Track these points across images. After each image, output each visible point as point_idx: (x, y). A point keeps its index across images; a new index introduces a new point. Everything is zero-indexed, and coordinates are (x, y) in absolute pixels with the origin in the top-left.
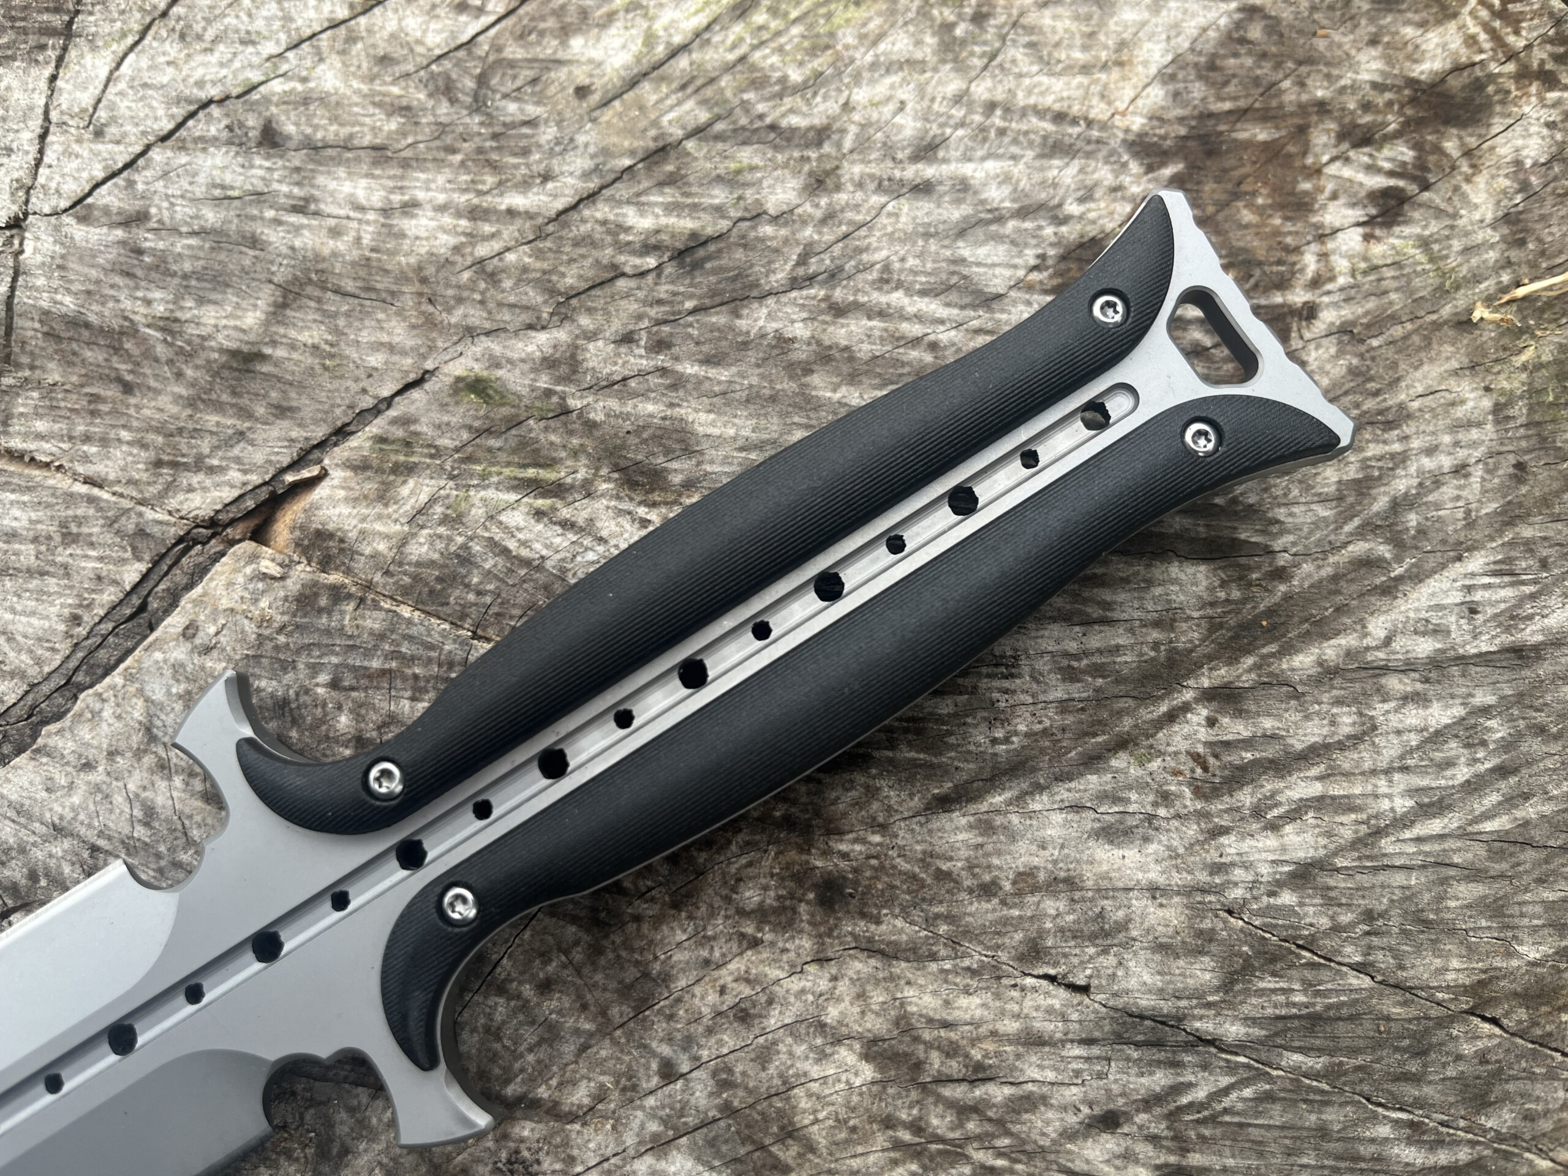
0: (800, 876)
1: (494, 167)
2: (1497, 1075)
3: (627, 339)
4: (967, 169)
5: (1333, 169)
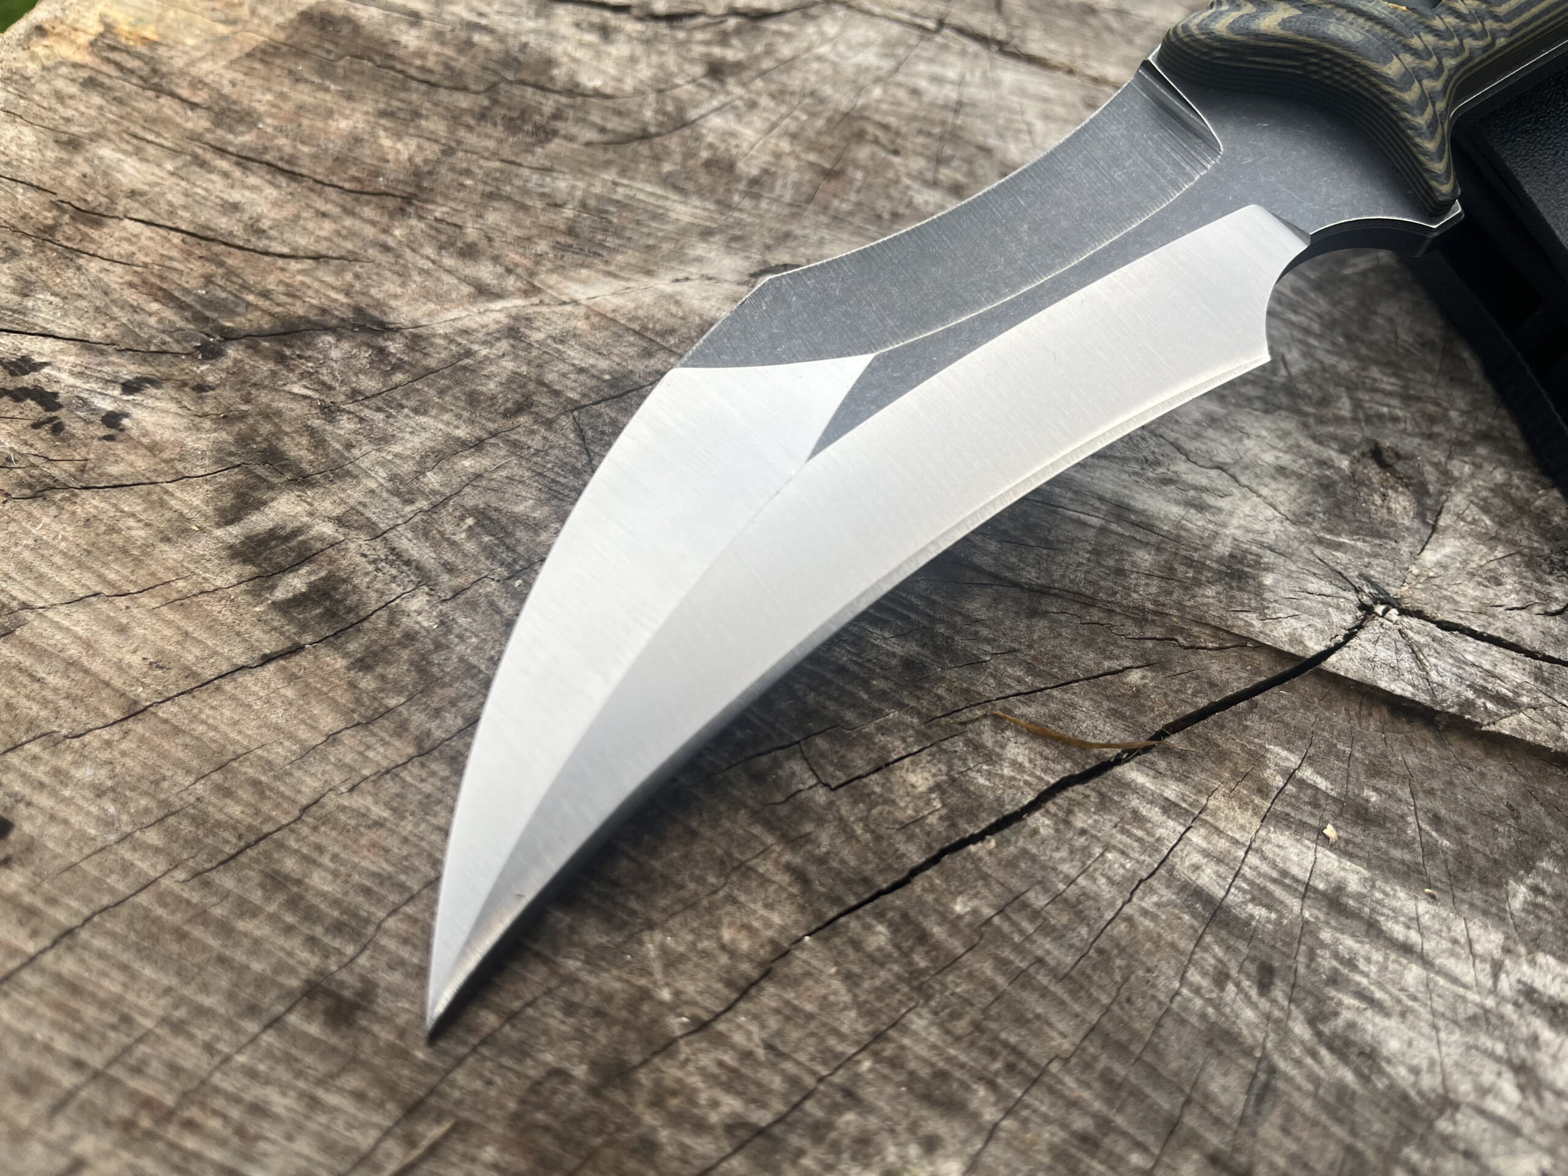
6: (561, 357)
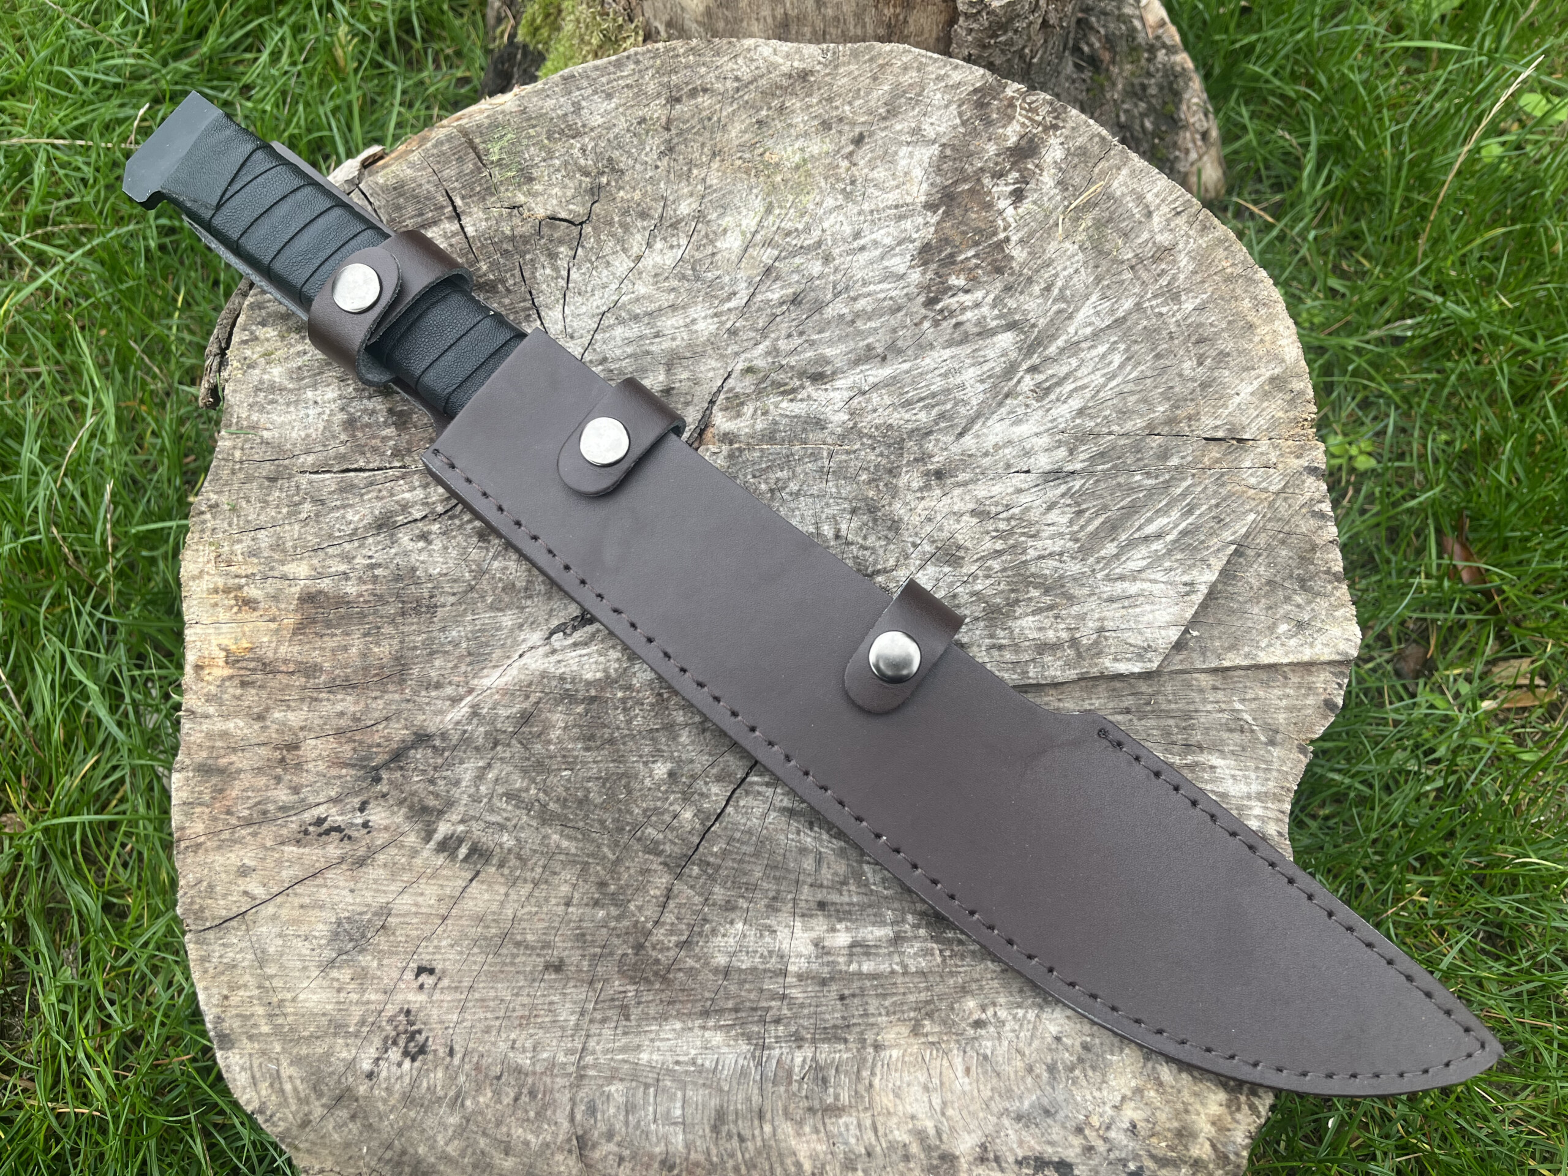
0: (927, 474)
1: (716, 297)
2: (1167, 449)
3: (789, 336)
4: (874, 236)
5: (994, 189)
6: (497, 715)
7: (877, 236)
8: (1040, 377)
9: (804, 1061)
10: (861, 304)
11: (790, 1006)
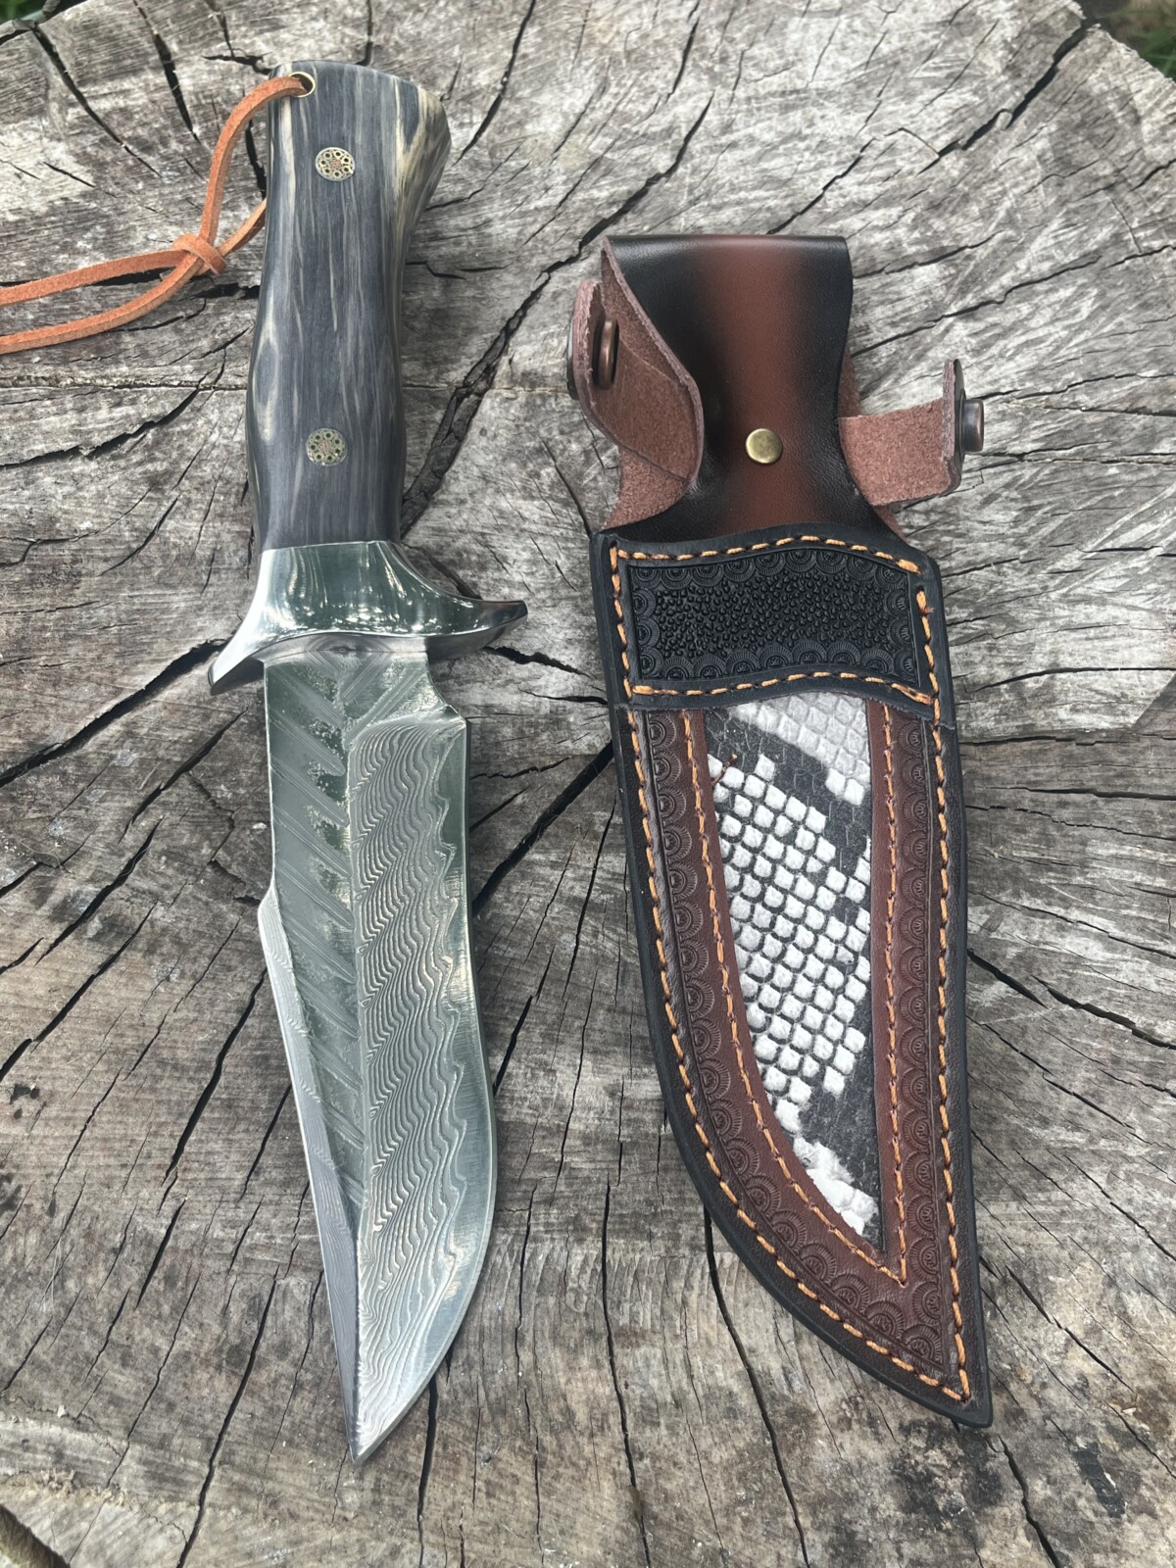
7: (755, 130)
8: (980, 326)
9: (585, 1261)
10: (725, 215)
11: (571, 1180)
